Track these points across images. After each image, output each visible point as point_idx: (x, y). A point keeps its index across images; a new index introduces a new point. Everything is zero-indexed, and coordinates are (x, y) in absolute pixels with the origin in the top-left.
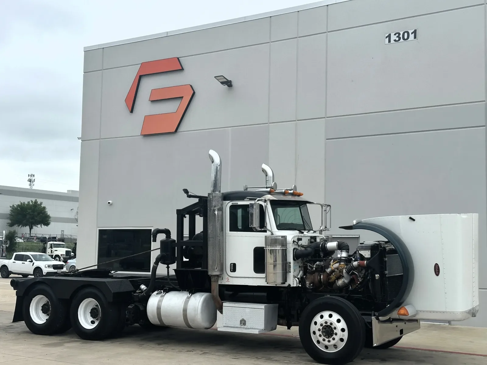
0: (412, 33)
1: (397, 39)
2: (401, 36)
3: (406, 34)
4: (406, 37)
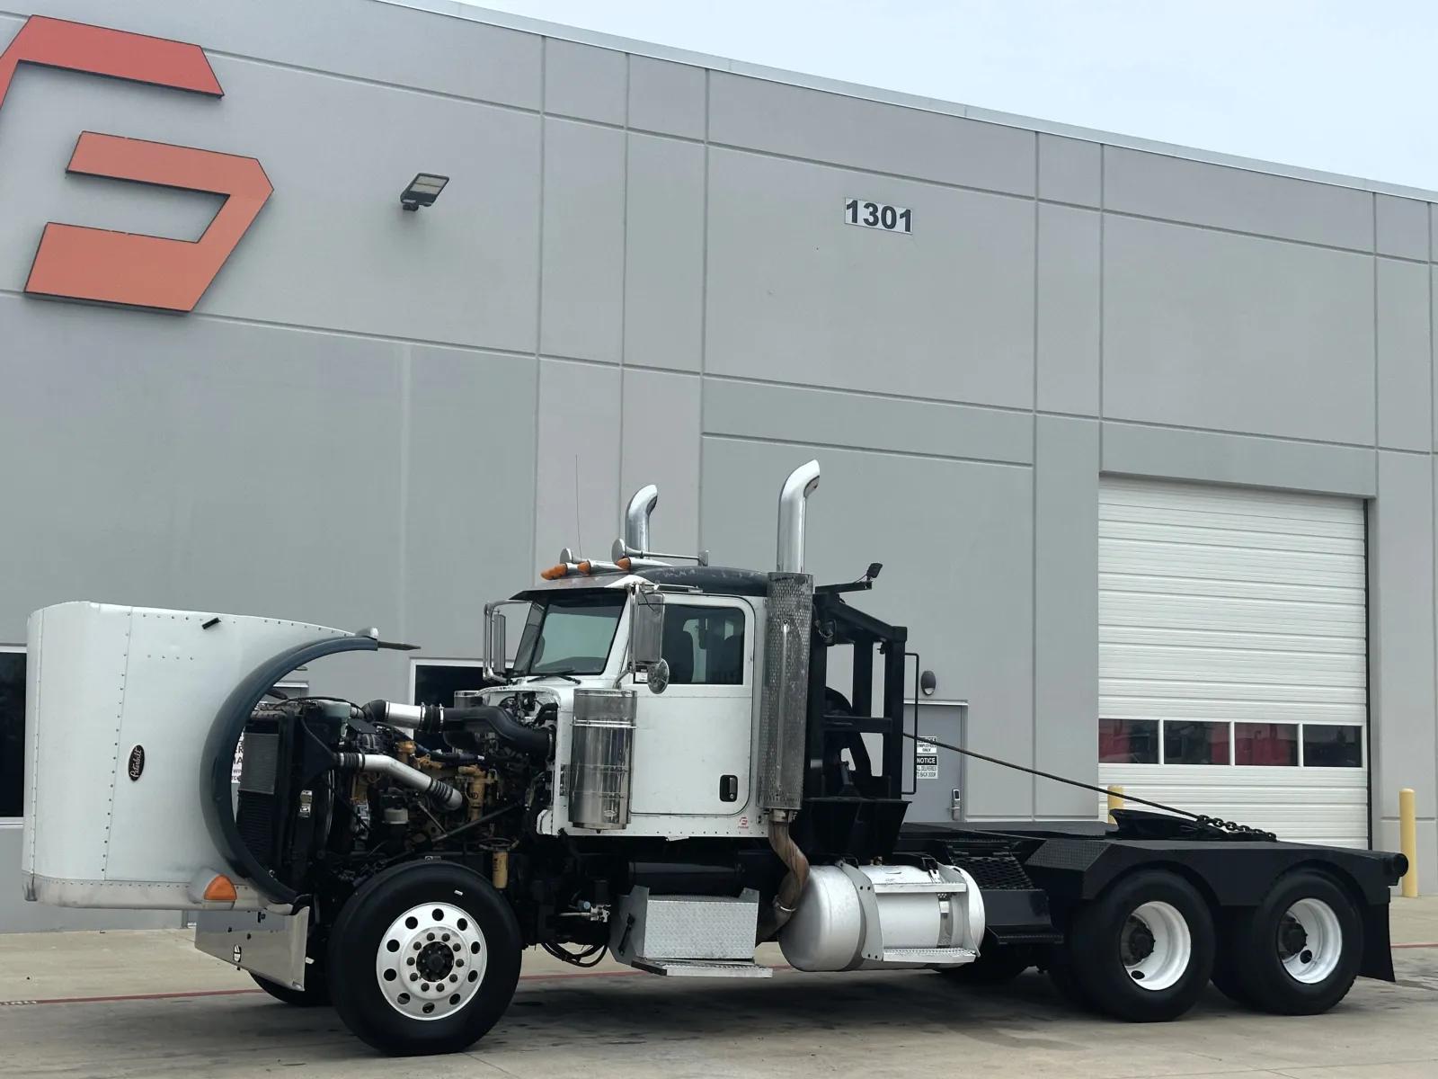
0: (902, 216)
1: (871, 219)
2: (879, 214)
3: (889, 213)
4: (889, 222)
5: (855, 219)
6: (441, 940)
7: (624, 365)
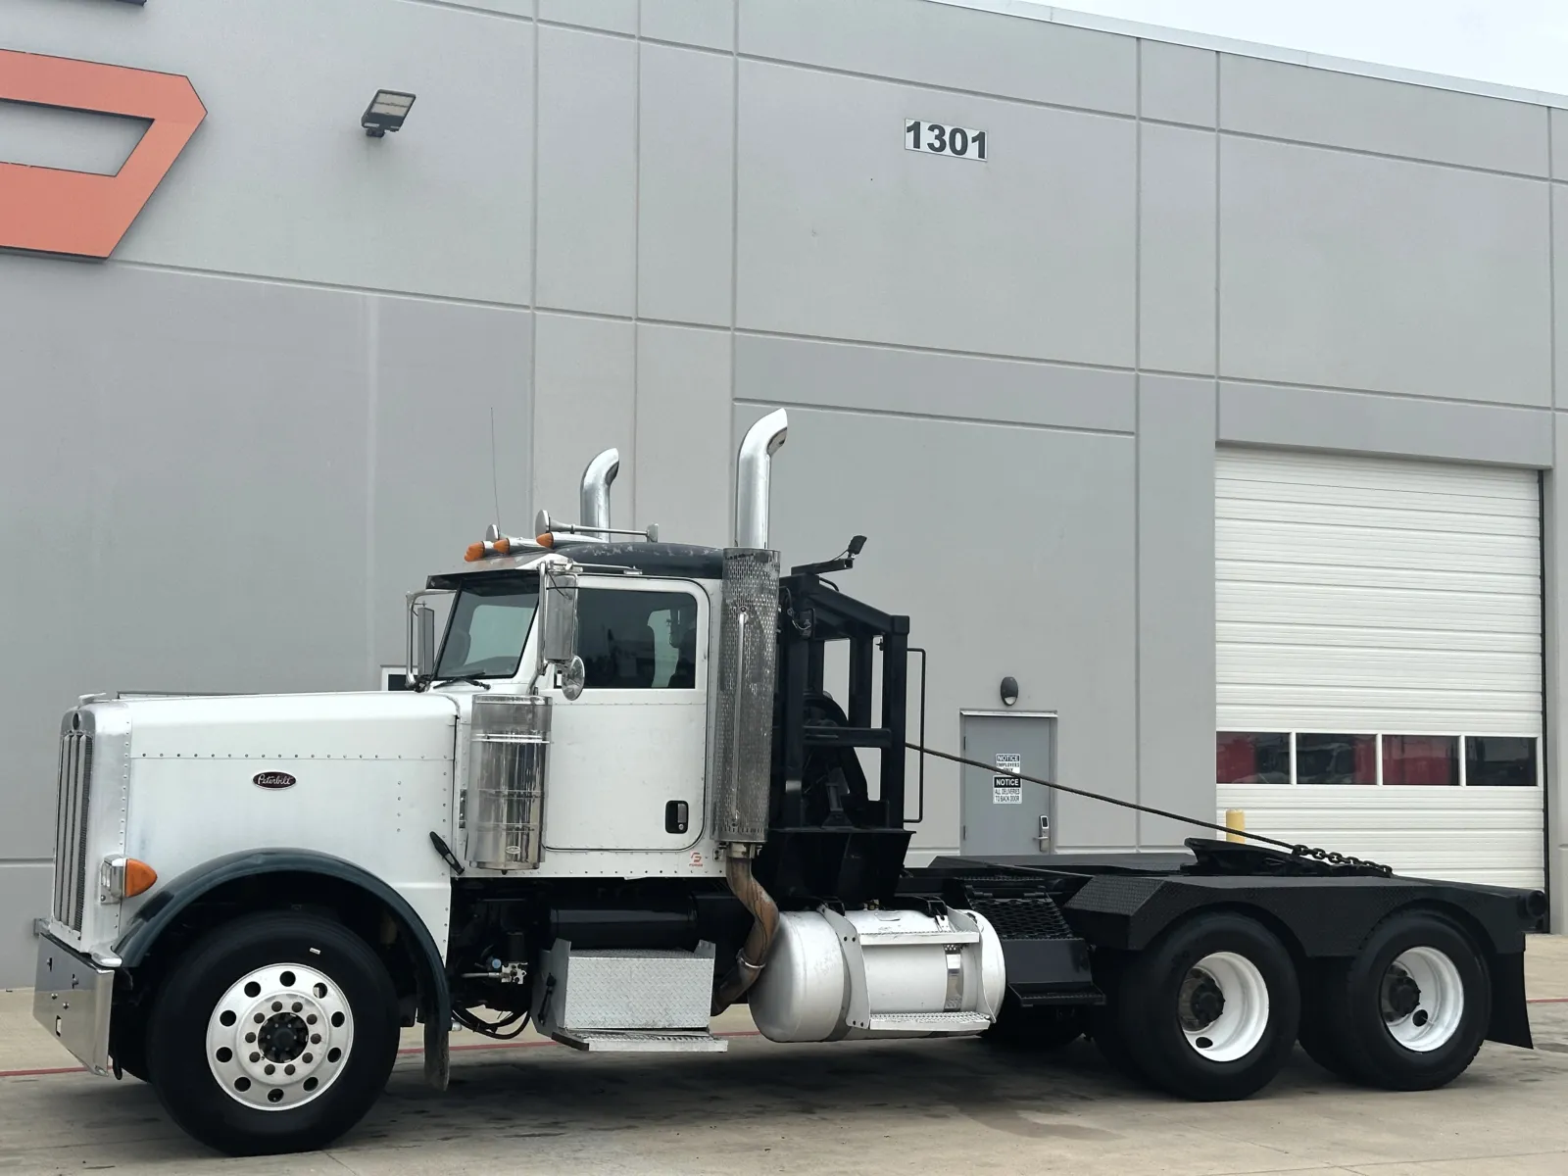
0: (974, 140)
1: (937, 144)
2: (947, 138)
3: (958, 137)
4: (958, 146)
5: (917, 144)
6: (291, 1011)
7: (639, 319)
